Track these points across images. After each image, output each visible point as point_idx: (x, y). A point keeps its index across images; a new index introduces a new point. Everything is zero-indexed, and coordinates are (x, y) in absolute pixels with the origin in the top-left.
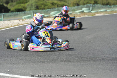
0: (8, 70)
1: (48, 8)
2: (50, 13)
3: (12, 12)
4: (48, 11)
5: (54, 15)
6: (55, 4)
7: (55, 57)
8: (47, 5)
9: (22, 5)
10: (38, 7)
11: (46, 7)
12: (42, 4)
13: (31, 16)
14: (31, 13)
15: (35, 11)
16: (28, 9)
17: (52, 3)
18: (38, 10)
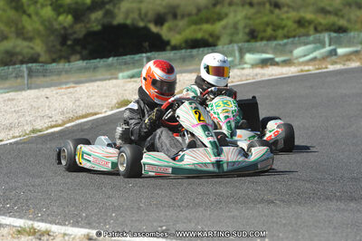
0: (161, 227)
1: (287, 37)
2: (291, 52)
3: (175, 48)
5: (305, 56)
6: (307, 24)
7: (308, 185)
8: (283, 28)
9: (207, 27)
10: (255, 34)
11: (280, 33)
12: (267, 24)
13: (232, 61)
14: (233, 51)
15: (246, 45)
16: (225, 39)
17: (297, 19)
18: (256, 41)
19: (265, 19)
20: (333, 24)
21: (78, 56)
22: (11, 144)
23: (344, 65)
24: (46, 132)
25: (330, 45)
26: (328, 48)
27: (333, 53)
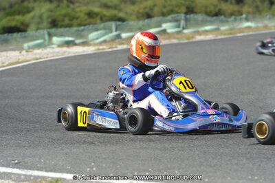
4: (83, 30)
13: (43, 43)
14: (44, 35)
25: (116, 31)
26: (114, 33)
27: (118, 36)
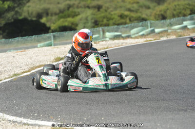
4: (127, 27)
5: (138, 33)
6: (125, 17)
8: (112, 19)
9: (70, 19)
10: (97, 23)
11: (111, 22)
12: (104, 18)
13: (99, 37)
14: (99, 31)
17: (120, 14)
19: (103, 15)
20: (140, 17)
21: (1, 36)
22: (8, 81)
23: (168, 37)
24: (23, 75)
25: (151, 27)
26: (150, 29)
27: (153, 31)
